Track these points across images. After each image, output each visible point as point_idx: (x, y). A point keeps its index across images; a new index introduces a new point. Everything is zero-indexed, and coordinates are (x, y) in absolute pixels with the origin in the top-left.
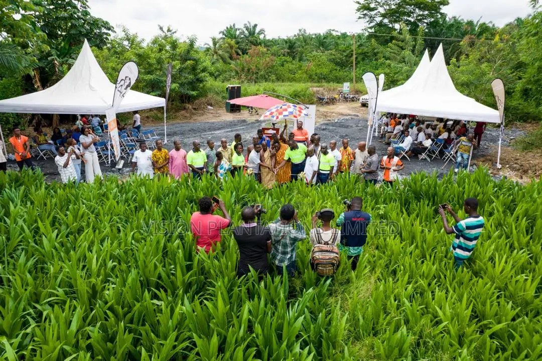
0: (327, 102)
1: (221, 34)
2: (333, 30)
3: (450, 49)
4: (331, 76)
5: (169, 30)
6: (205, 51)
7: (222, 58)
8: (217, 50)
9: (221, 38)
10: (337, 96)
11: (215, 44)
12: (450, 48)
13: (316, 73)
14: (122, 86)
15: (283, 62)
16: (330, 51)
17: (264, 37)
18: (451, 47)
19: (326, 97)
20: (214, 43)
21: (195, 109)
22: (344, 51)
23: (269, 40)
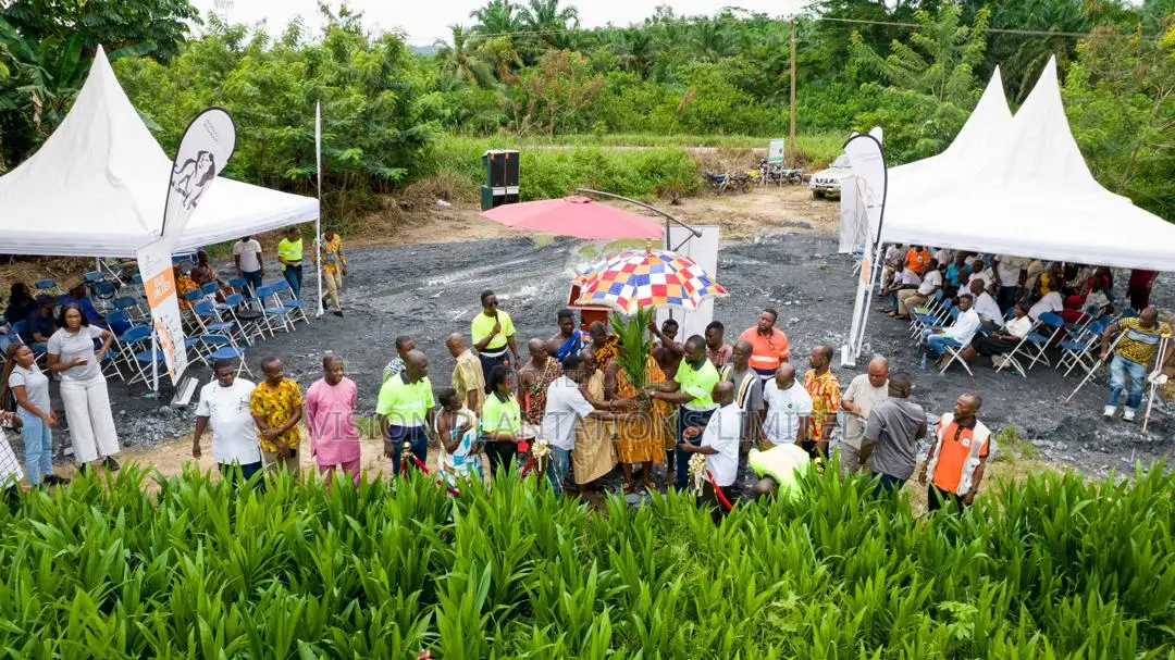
0: (728, 188)
1: (475, 18)
2: (735, 9)
3: (1018, 55)
4: (734, 118)
5: (343, 13)
6: (437, 59)
7: (476, 75)
8: (464, 56)
9: (475, 28)
10: (753, 173)
11: (459, 41)
12: (1017, 51)
13: (699, 111)
14: (188, 177)
15: (619, 84)
16: (730, 59)
17: (577, 24)
18: (1020, 51)
19: (727, 175)
20: (457, 39)
21: (405, 207)
22: (763, 59)
23: (587, 31)
